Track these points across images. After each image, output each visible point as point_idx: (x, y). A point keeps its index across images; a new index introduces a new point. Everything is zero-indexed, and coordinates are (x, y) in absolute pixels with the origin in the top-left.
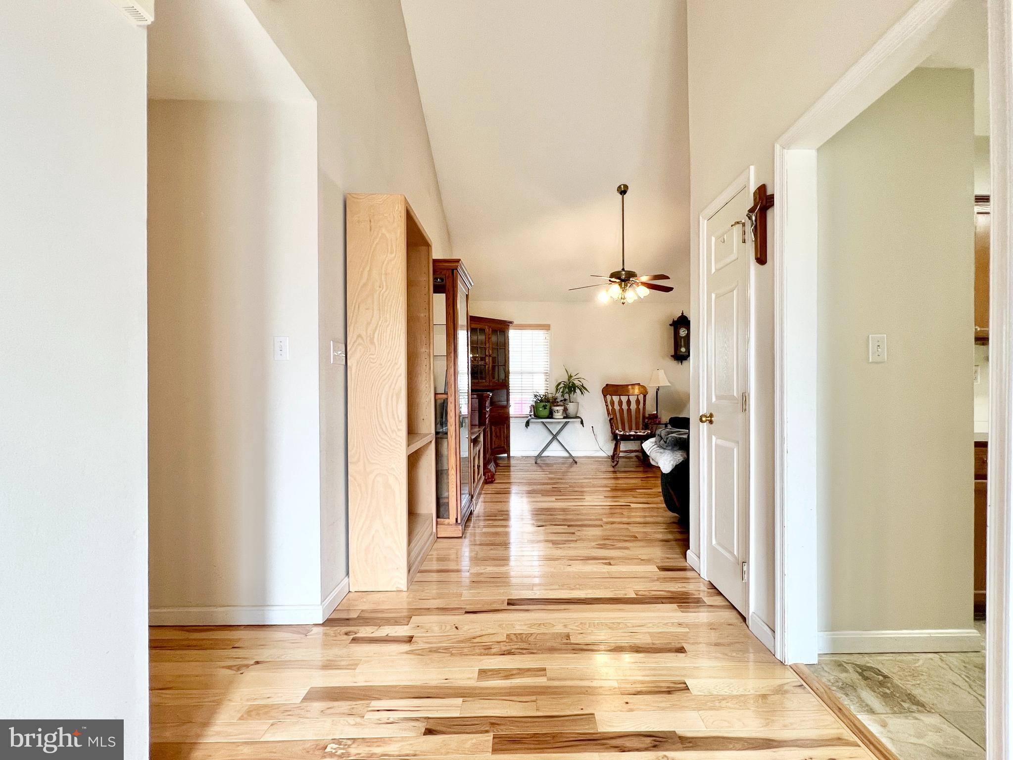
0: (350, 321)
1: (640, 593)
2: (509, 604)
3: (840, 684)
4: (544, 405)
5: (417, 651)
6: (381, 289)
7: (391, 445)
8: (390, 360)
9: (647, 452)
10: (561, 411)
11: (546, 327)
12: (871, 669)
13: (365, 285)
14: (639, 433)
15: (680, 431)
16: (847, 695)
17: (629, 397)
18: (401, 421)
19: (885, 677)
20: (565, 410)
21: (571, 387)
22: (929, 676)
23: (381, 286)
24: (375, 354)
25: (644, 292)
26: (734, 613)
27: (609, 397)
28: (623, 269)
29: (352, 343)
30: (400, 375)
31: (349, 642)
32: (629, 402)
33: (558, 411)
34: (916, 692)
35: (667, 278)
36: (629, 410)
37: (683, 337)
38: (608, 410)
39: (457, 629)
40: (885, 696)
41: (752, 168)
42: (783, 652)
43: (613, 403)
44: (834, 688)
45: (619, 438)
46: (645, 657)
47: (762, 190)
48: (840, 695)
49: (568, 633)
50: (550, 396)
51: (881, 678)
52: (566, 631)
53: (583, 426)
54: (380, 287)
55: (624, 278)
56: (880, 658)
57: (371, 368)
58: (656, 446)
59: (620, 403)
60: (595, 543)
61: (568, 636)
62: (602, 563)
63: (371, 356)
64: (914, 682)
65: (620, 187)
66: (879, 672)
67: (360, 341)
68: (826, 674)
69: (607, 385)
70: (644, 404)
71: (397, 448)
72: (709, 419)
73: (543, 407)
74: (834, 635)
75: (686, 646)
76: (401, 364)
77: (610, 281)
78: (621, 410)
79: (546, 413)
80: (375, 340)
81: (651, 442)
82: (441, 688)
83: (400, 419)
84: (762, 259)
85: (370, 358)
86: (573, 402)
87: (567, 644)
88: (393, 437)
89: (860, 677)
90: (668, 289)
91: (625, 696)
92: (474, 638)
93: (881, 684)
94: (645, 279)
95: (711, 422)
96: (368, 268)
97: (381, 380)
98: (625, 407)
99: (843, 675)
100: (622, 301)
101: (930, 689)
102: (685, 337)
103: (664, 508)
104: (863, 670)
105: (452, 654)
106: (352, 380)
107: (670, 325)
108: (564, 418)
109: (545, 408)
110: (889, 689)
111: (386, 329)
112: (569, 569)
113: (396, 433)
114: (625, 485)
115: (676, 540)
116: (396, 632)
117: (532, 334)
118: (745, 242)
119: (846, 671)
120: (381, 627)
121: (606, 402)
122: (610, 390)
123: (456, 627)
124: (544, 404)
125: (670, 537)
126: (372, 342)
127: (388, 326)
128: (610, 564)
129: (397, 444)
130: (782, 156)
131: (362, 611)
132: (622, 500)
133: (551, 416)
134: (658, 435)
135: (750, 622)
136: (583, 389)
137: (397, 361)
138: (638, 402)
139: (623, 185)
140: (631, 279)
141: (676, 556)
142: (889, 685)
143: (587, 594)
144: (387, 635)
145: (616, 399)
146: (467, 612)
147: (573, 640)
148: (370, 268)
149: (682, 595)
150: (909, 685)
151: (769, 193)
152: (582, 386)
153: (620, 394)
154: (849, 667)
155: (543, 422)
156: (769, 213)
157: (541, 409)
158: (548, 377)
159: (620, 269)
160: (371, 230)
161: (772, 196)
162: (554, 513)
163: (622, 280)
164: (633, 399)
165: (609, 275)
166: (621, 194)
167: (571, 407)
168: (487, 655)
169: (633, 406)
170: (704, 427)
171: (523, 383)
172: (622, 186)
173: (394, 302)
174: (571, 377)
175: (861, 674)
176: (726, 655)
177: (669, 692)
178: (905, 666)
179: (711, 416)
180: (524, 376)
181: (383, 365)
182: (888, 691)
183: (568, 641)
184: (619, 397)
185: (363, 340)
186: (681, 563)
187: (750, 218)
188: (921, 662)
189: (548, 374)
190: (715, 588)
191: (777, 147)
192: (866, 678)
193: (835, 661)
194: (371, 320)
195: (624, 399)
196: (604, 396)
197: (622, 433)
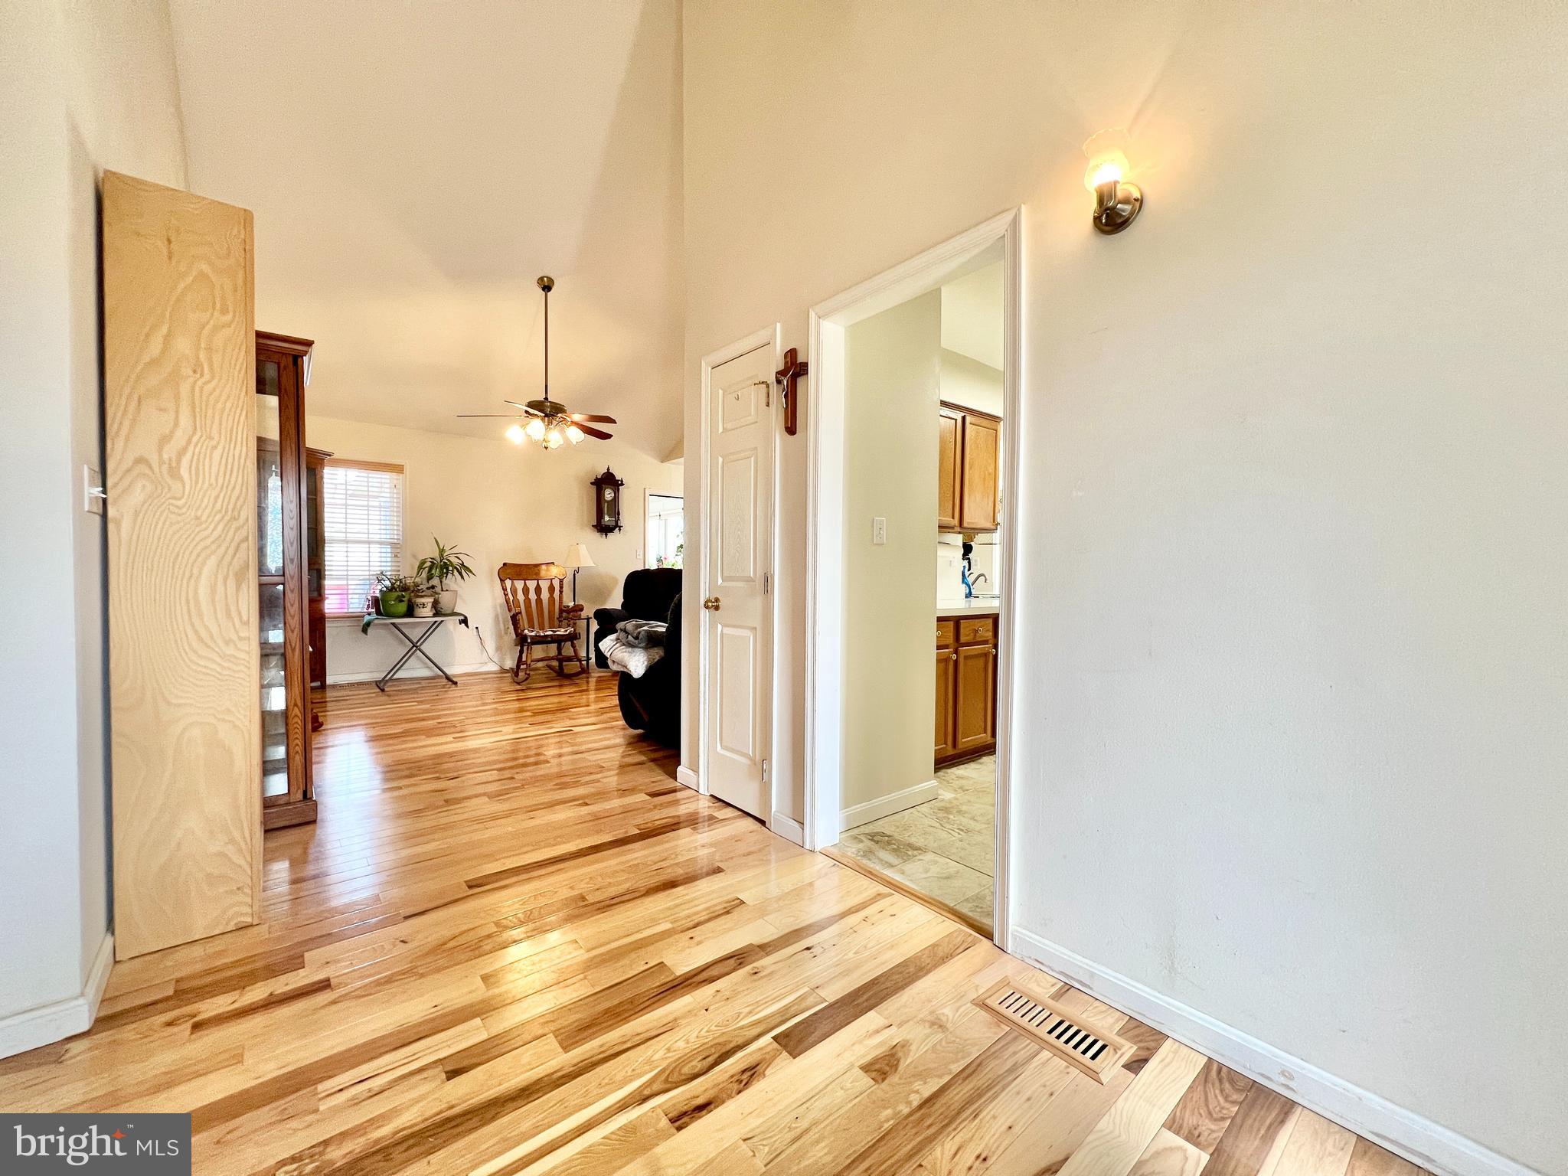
0: (116, 426)
1: (642, 827)
2: (470, 887)
3: (862, 853)
4: (398, 596)
5: (357, 993)
6: (198, 375)
7: (223, 668)
8: (220, 511)
9: (605, 654)
10: (430, 605)
11: (398, 469)
12: (878, 833)
13: (155, 362)
14: (558, 633)
15: (649, 624)
16: (870, 860)
17: (538, 582)
18: (247, 623)
19: (889, 836)
20: (435, 604)
21: (442, 567)
22: (916, 825)
23: (199, 371)
24: (183, 497)
25: (576, 435)
26: (751, 820)
27: (508, 583)
28: (546, 399)
29: (120, 473)
30: (247, 539)
31: (188, 1032)
32: (538, 589)
33: (424, 605)
34: (913, 840)
35: (613, 421)
36: (539, 600)
37: (608, 502)
38: (507, 601)
39: (406, 942)
40: (894, 850)
41: (778, 325)
42: (812, 842)
43: (514, 591)
44: (859, 858)
45: (529, 641)
46: (684, 889)
47: (792, 354)
48: (865, 861)
49: (581, 894)
50: (409, 581)
51: (887, 838)
52: (576, 892)
53: (468, 627)
54: (195, 372)
55: (548, 410)
56: (880, 822)
57: (171, 524)
58: (618, 645)
59: (526, 590)
60: (552, 784)
61: (583, 898)
62: (575, 805)
63: (174, 502)
64: (909, 834)
65: (541, 279)
66: (883, 834)
67: (143, 468)
68: (849, 849)
69: (505, 564)
70: (561, 592)
71: (238, 672)
72: (714, 605)
73: (396, 599)
74: (848, 812)
75: (721, 865)
76: (247, 520)
77: (526, 412)
78: (527, 600)
79: (402, 607)
80: (184, 472)
81: (612, 640)
82: (433, 1019)
83: (245, 618)
84: (791, 430)
85: (172, 505)
86: (447, 590)
87: (586, 906)
88: (228, 652)
89: (873, 843)
90: (605, 436)
91: (687, 932)
92: (445, 944)
93: (889, 843)
94: (577, 417)
95: (717, 608)
96: (164, 330)
97: (199, 548)
98: (533, 596)
99: (861, 846)
100: (544, 444)
101: (919, 836)
102: (611, 501)
103: (624, 725)
104: (873, 836)
105: (422, 976)
106: (120, 545)
107: (592, 483)
108: (435, 615)
109: (401, 601)
110: (894, 844)
111: (211, 454)
112: (532, 823)
113: (236, 645)
114: (550, 706)
115: (653, 760)
116: (287, 984)
117: (368, 477)
118: (768, 406)
119: (862, 841)
120: (247, 989)
121: (505, 589)
122: (511, 571)
123: (403, 941)
124: (400, 594)
125: (643, 758)
126: (174, 473)
127: (215, 447)
128: (587, 804)
129: (236, 664)
130: (818, 325)
131: (177, 981)
132: (559, 725)
133: (410, 612)
134: (621, 630)
135: (772, 824)
136: (463, 569)
137: (236, 513)
138: (551, 589)
139: (547, 277)
140: (559, 415)
141: (659, 778)
142: (893, 842)
143: (577, 845)
144: (271, 994)
145: (519, 585)
146: (406, 918)
147: (591, 899)
148: (169, 330)
149: (691, 816)
150: (906, 838)
151: (801, 359)
152: (463, 564)
153: (525, 577)
154: (862, 837)
155: (393, 624)
156: (800, 381)
157: (393, 602)
158: (398, 550)
159: (542, 398)
160: (170, 258)
161: (805, 365)
162: (463, 757)
163: (547, 415)
164: (544, 585)
165: (526, 403)
166: (543, 289)
167: (445, 598)
168: (480, 956)
169: (545, 595)
170: (705, 615)
171: (349, 559)
172: (545, 279)
173: (229, 405)
174: (442, 551)
175: (872, 840)
176: (763, 860)
177: (728, 912)
178: (898, 824)
179: (717, 600)
180: (352, 547)
181: (204, 518)
182: (895, 847)
183: (586, 903)
184: (523, 582)
185: (151, 467)
186: (670, 784)
187: (779, 382)
188: (906, 817)
189: (398, 546)
190: (720, 800)
191: (813, 315)
192: (877, 842)
193: (851, 836)
194: (172, 432)
195: (532, 585)
196: (501, 580)
197: (533, 634)
